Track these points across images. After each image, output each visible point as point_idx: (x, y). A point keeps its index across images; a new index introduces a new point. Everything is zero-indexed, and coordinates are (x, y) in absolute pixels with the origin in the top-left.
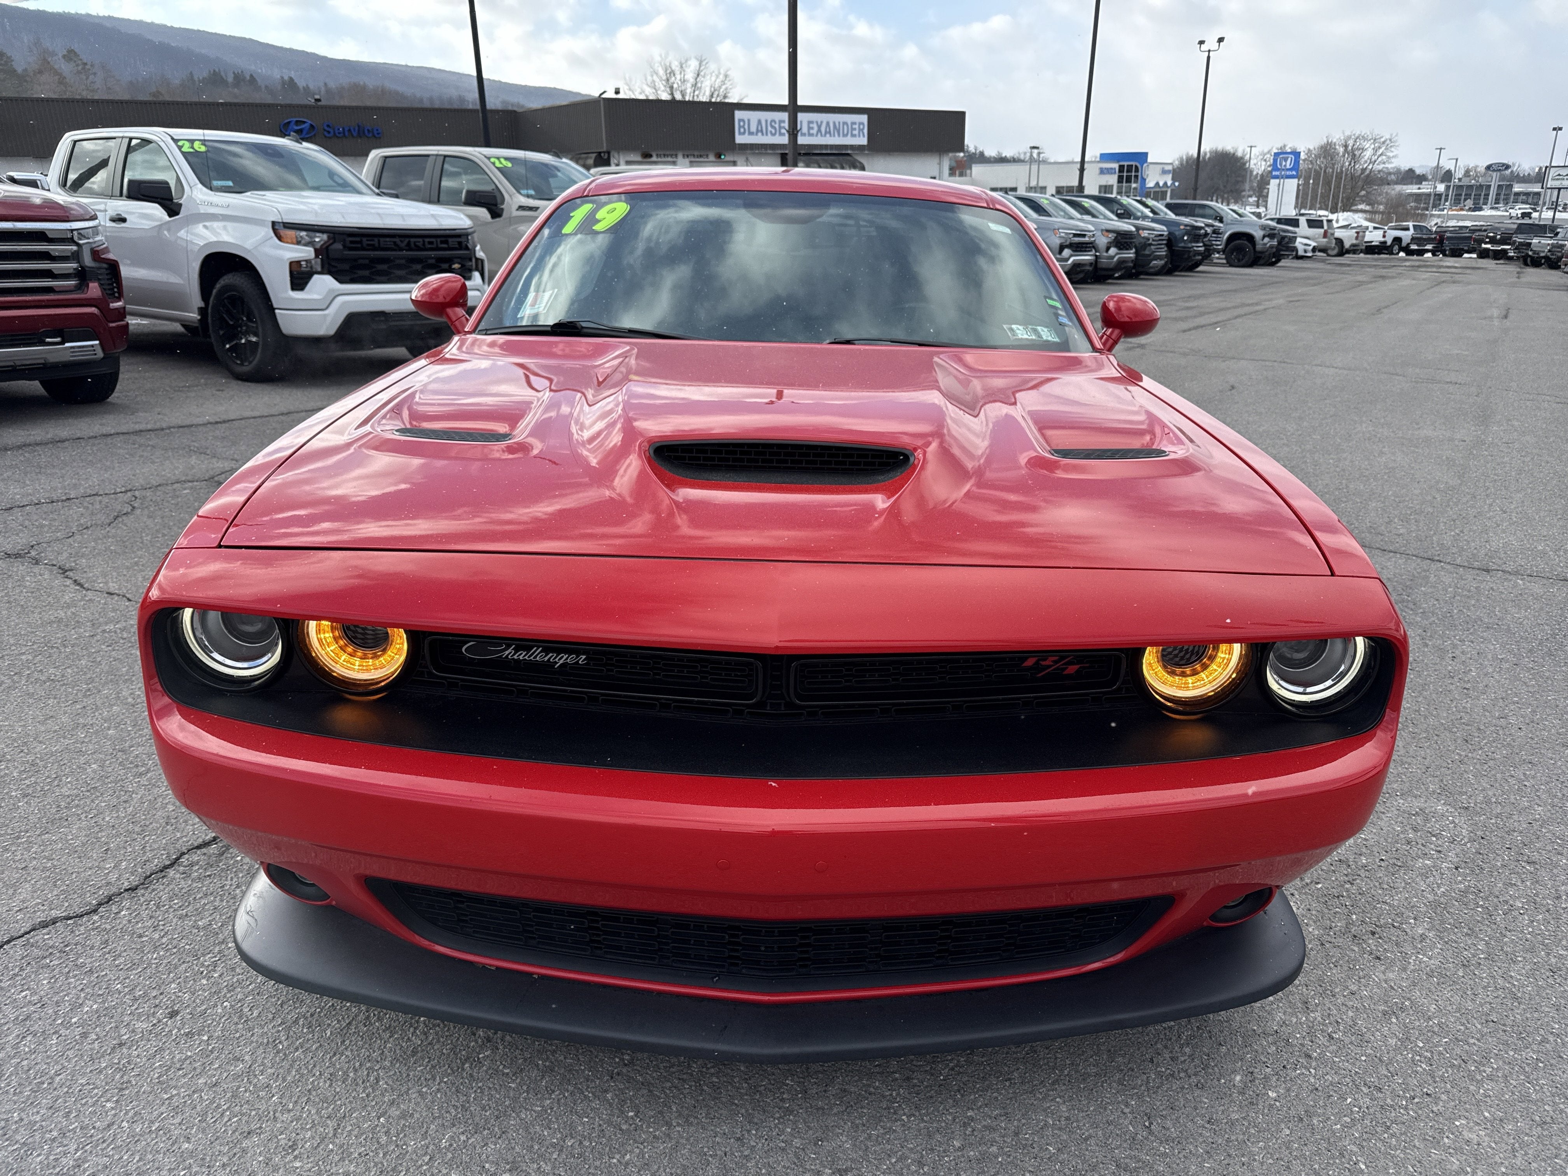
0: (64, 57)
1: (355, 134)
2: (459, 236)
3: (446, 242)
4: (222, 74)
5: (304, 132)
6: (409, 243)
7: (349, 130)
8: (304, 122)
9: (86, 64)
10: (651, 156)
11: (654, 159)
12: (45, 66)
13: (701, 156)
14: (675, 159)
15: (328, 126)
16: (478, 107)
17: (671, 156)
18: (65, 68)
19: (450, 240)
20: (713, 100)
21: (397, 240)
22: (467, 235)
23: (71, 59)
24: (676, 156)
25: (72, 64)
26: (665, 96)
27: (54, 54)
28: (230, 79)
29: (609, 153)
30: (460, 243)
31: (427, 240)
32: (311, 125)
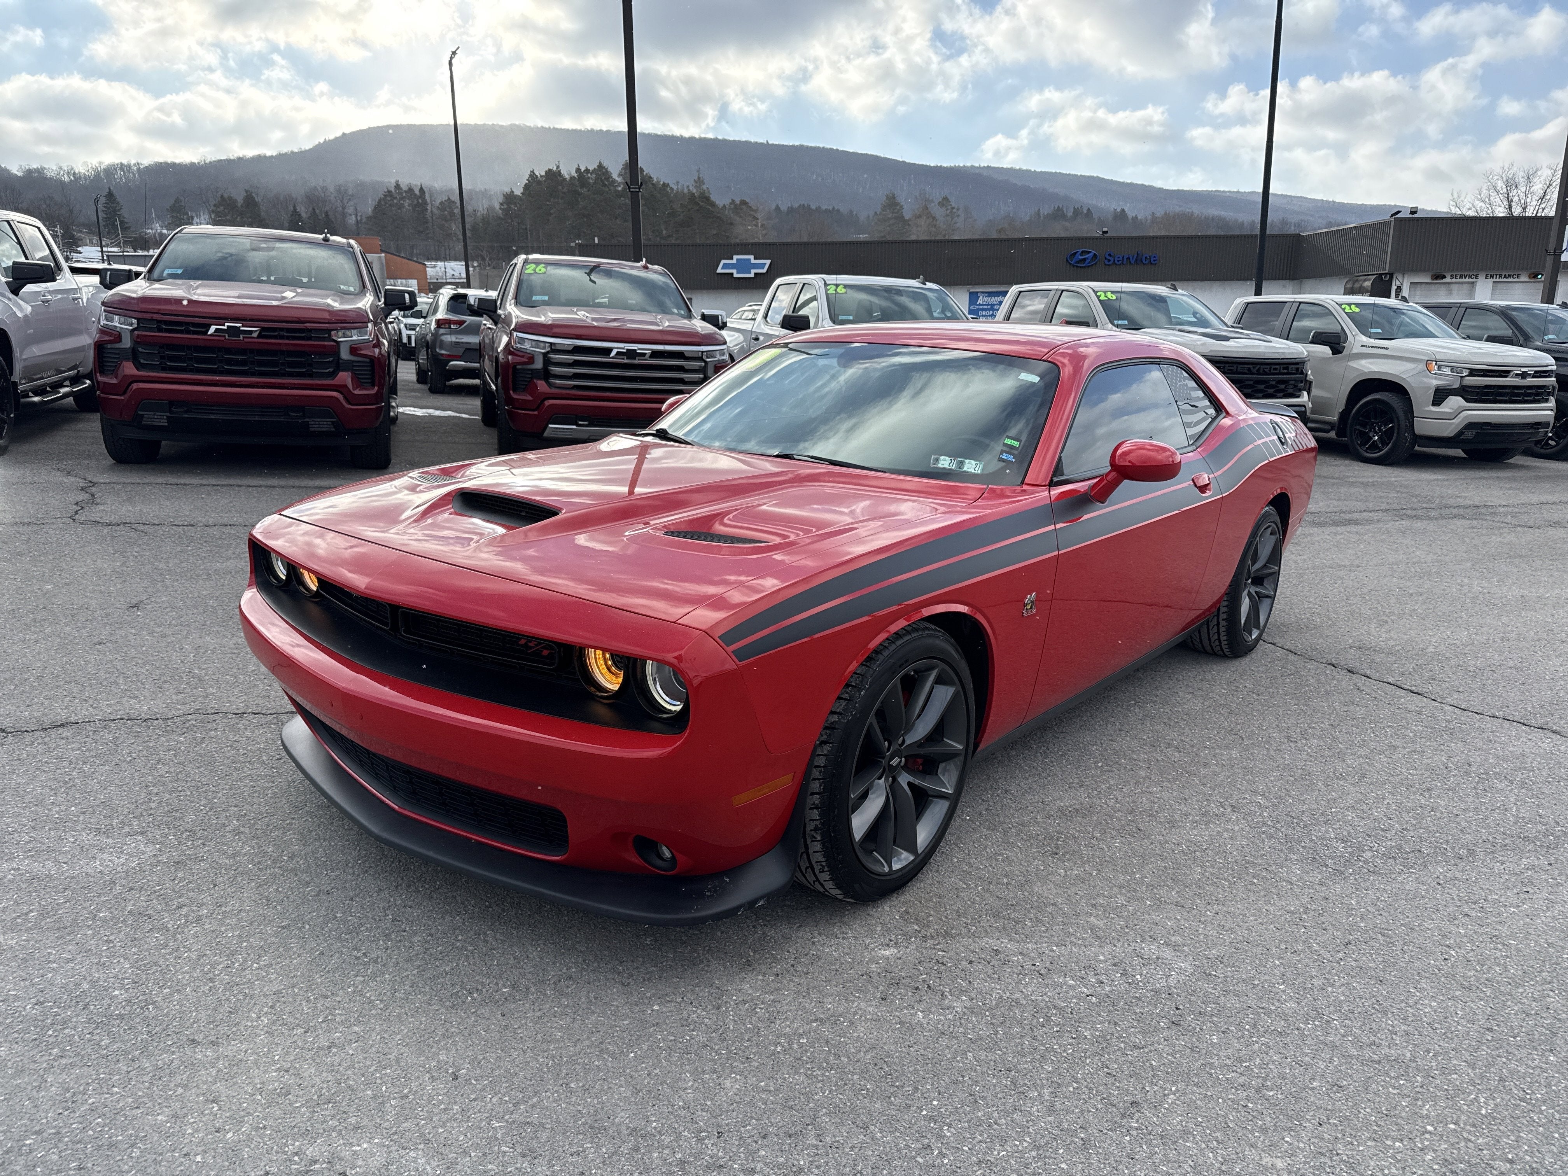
0: (939, 203)
1: (1133, 262)
2: (1297, 364)
3: (1287, 368)
4: (1065, 209)
5: (1087, 261)
6: (1259, 369)
7: (1128, 258)
8: (1089, 252)
9: (953, 208)
10: (1444, 277)
11: (1448, 280)
12: (925, 212)
13: (1510, 276)
14: (1474, 280)
15: (1110, 255)
16: (1257, 231)
17: (1470, 277)
18: (939, 212)
19: (1291, 367)
20: (1539, 215)
21: (1251, 366)
22: (1304, 362)
23: (943, 205)
24: (1477, 277)
25: (944, 209)
26: (1501, 212)
27: (932, 201)
28: (1070, 213)
29: (1391, 275)
30: (1297, 369)
31: (1273, 367)
32: (1095, 255)
